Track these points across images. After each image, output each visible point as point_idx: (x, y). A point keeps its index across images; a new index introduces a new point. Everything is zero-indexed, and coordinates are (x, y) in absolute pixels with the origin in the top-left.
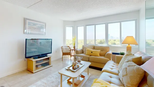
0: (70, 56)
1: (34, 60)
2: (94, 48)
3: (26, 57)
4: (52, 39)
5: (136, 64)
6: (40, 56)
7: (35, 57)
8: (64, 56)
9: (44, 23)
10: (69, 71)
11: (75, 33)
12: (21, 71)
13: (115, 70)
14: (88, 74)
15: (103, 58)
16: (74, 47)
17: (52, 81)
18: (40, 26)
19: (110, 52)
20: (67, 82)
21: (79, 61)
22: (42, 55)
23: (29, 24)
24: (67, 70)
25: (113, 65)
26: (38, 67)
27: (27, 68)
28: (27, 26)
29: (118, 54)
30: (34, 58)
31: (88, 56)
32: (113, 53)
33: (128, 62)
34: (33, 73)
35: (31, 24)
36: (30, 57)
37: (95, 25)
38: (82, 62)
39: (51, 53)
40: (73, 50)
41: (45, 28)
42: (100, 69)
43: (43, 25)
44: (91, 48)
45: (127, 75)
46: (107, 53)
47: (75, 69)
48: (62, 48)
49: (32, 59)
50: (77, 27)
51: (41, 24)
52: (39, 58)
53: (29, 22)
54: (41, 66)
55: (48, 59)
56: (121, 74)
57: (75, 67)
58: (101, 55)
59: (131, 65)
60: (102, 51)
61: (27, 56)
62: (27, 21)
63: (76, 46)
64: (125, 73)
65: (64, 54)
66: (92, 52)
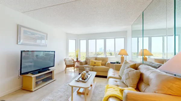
0: (73, 68)
1: (34, 76)
2: (96, 59)
3: (21, 74)
4: (55, 52)
5: (134, 69)
6: (40, 71)
7: (33, 72)
8: (67, 68)
9: (45, 33)
10: (79, 82)
11: (78, 46)
12: (12, 92)
13: (117, 76)
14: (94, 82)
15: (104, 67)
16: (77, 59)
17: (60, 96)
18: (40, 36)
19: (109, 62)
20: (77, 93)
21: (87, 72)
22: (43, 69)
23: (25, 32)
24: (78, 81)
25: (114, 72)
26: (38, 83)
27: (22, 86)
28: (22, 35)
29: (115, 63)
30: (32, 74)
31: (92, 66)
32: (111, 63)
33: (128, 68)
34: (32, 91)
35: (28, 33)
36: (27, 73)
37: (96, 39)
38: (90, 72)
39: (54, 66)
40: (76, 62)
41: (47, 39)
42: (106, 77)
43: (44, 36)
44: (94, 59)
45: (129, 78)
46: (107, 63)
47: (85, 80)
48: (65, 60)
49: (29, 75)
50: (80, 40)
51: (42, 34)
52: (39, 72)
53: (24, 31)
54: (42, 81)
55: (51, 72)
56: (123, 77)
57: (85, 77)
58: (102, 65)
59: (131, 70)
60: (103, 61)
61: (22, 72)
62: (22, 29)
63: (79, 58)
64: (128, 77)
65: (68, 66)
66: (95, 63)
